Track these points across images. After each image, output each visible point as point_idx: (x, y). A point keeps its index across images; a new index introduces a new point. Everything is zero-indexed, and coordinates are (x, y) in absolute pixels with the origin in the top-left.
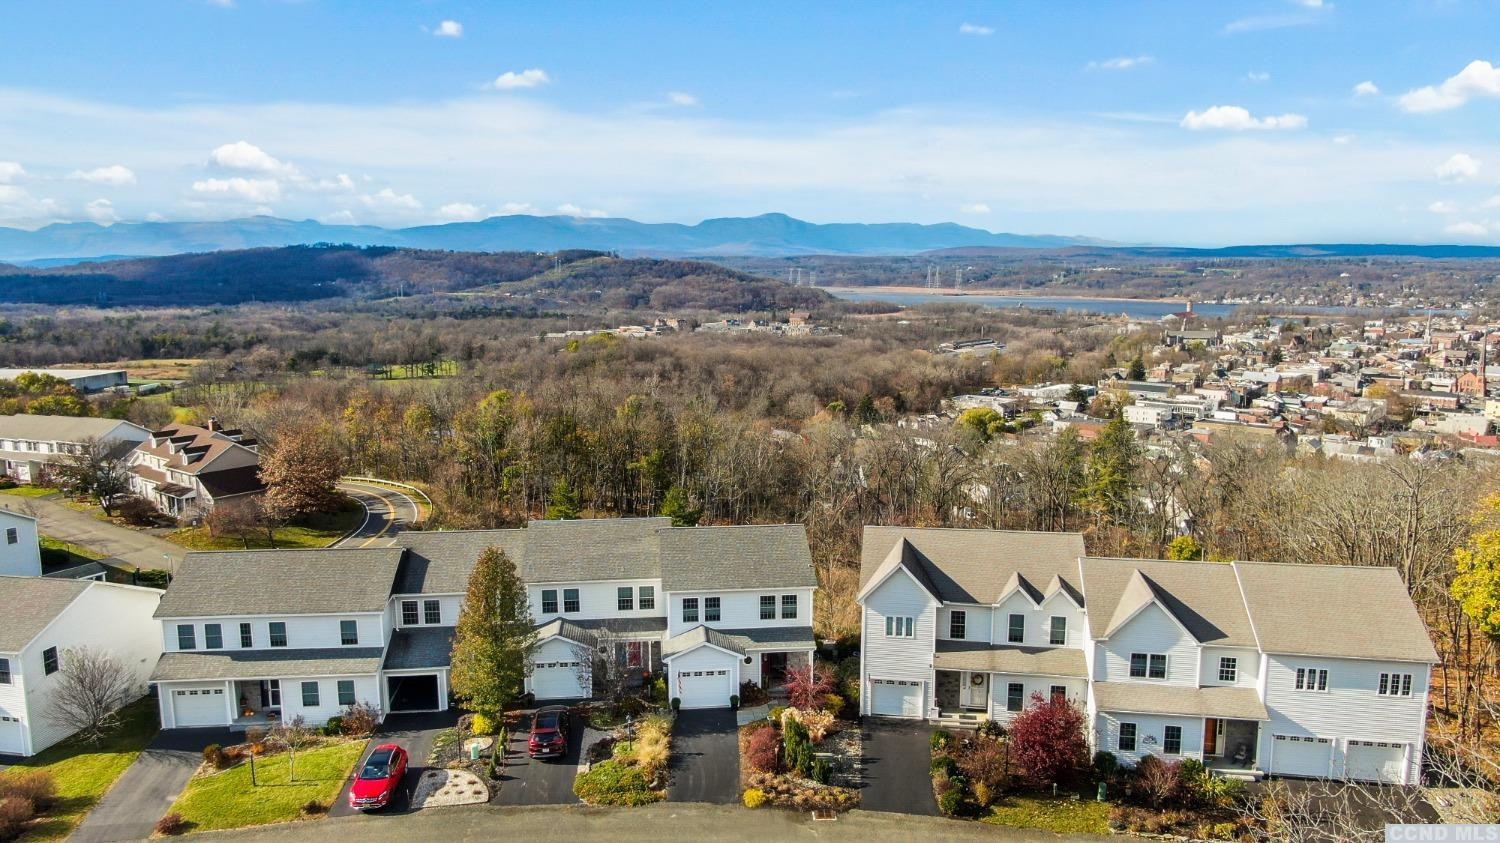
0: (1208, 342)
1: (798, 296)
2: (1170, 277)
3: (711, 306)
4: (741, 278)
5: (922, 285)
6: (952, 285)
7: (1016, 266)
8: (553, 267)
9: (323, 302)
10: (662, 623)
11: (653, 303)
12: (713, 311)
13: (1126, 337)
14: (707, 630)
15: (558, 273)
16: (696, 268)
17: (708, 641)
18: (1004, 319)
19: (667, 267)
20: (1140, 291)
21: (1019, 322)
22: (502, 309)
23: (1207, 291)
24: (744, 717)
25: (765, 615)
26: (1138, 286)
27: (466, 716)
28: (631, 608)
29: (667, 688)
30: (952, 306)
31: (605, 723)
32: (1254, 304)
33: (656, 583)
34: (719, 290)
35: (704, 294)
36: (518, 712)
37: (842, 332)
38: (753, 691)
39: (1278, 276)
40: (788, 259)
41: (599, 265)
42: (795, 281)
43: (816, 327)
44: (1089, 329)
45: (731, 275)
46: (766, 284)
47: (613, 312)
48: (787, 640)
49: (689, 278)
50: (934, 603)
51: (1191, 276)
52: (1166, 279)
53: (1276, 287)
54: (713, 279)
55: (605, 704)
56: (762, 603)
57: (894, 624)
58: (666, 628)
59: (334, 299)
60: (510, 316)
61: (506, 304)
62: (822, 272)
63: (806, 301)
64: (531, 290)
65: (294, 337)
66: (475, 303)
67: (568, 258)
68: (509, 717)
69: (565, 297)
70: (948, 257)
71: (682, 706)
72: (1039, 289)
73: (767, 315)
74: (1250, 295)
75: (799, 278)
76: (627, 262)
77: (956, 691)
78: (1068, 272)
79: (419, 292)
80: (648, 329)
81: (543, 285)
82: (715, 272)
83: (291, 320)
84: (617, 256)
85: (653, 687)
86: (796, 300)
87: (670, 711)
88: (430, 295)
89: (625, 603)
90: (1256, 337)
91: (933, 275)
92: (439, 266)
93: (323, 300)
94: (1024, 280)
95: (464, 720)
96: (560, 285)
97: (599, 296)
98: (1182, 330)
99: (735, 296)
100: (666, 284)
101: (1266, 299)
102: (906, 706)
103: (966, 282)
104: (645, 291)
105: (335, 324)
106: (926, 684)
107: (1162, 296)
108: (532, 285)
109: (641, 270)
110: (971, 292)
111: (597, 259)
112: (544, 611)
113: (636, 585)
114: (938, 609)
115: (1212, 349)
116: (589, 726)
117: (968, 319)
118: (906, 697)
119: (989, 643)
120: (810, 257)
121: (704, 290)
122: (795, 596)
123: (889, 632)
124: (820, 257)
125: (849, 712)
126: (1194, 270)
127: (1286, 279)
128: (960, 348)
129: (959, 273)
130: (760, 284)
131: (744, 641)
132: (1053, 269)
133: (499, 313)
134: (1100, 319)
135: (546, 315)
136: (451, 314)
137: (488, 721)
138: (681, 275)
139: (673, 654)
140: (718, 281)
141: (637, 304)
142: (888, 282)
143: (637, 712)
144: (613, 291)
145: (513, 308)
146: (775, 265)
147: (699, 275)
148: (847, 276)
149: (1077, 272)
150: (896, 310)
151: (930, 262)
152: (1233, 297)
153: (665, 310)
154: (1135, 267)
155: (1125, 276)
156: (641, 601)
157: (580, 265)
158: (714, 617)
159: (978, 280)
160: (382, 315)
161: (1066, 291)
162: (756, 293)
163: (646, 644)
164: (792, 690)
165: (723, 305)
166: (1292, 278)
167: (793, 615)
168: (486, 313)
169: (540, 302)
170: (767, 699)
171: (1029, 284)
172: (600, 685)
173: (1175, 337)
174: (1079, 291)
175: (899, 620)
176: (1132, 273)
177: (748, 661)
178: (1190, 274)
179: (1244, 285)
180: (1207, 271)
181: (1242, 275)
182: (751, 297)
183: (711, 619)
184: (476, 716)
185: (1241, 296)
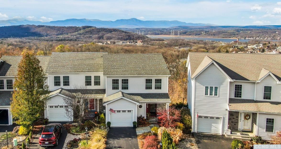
0: (244, 47)
1: (139, 37)
2: (232, 33)
3: (118, 39)
4: (126, 32)
5: (170, 35)
6: (177, 35)
7: (193, 30)
8: (81, 30)
9: (27, 38)
10: (103, 91)
11: (104, 38)
12: (119, 40)
13: (222, 46)
14: (123, 93)
15: (82, 31)
16: (115, 30)
17: (123, 96)
18: (190, 42)
19: (108, 30)
20: (224, 36)
21: (195, 43)
22: (69, 39)
23: (241, 36)
24: (140, 131)
25: (147, 88)
26: (224, 35)
27: (18, 127)
28: (91, 85)
29: (105, 118)
30: (177, 39)
31: (77, 132)
32: (254, 39)
33: (101, 74)
34: (120, 35)
35: (116, 36)
36: (41, 126)
37: (150, 45)
38: (143, 120)
39: (260, 33)
40: (137, 29)
41: (91, 29)
42: (138, 33)
43: (144, 44)
44: (212, 45)
45: (123, 32)
46: (131, 34)
47: (95, 40)
48: (158, 98)
49: (112, 33)
50: (229, 80)
51: (237, 33)
52: (231, 33)
53: (259, 35)
54: (119, 33)
55: (78, 124)
56: (146, 82)
57: (209, 90)
58: (105, 93)
59: (30, 37)
60: (70, 41)
61: (69, 38)
62: (145, 32)
63: (141, 38)
64: (75, 35)
65: (19, 44)
66: (62, 38)
67: (84, 28)
68: (36, 128)
69: (83, 37)
70: (175, 28)
71: (112, 125)
72: (199, 36)
73: (132, 41)
74: (253, 37)
75: (139, 33)
76: (98, 29)
77: (237, 122)
78: (206, 32)
79: (49, 36)
80: (103, 44)
81: (78, 34)
82: (119, 31)
83: (19, 41)
84: (96, 27)
85: (99, 118)
86: (139, 38)
87: (106, 128)
88: (52, 36)
89: (88, 83)
90: (256, 46)
91: (172, 32)
92: (54, 30)
93: (27, 37)
94: (195, 34)
95: (16, 128)
96: (82, 34)
97: (91, 37)
98: (237, 44)
99: (124, 37)
100: (107, 34)
101: (257, 38)
102: (213, 128)
103: (180, 34)
104: (102, 36)
105: (29, 42)
106: (224, 118)
107: (230, 37)
108: (76, 34)
109: (101, 31)
110: (182, 36)
111: (91, 28)
112: (55, 85)
113: (93, 75)
114: (230, 82)
115: (246, 49)
116: (69, 133)
117: (182, 42)
118: (213, 124)
119: (254, 100)
120: (142, 28)
121: (116, 35)
122: (161, 80)
123: (206, 94)
124: (144, 28)
125: (187, 130)
126: (238, 31)
127: (262, 33)
128: (180, 48)
129: (179, 32)
130: (130, 34)
131: (139, 98)
132: (202, 31)
133: (68, 40)
134: (215, 43)
135: (79, 41)
136: (56, 40)
137: (25, 129)
138: (111, 32)
139: (108, 102)
140: (120, 33)
141: (100, 38)
142: (161, 34)
143: (91, 127)
144: (95, 36)
145: (71, 39)
146: (133, 30)
147: (115, 32)
148: (151, 33)
149: (208, 32)
150: (164, 40)
151: (171, 29)
152: (248, 38)
153: (107, 40)
154: (223, 30)
155: (220, 33)
156: (95, 82)
157: (87, 29)
158: (125, 87)
159: (183, 33)
160: (40, 41)
161: (205, 36)
162: (129, 36)
163: (96, 100)
164: (161, 119)
165: (121, 39)
166: (263, 33)
167: (160, 88)
168: (64, 40)
169: (77, 38)
170: (149, 124)
171: (196, 35)
172: (76, 116)
173: (235, 46)
174: (209, 36)
175: (211, 88)
176: (222, 32)
177: (140, 107)
178: (237, 32)
179: (251, 35)
180: (241, 32)
181: (250, 33)
182: (128, 37)
183: (124, 89)
184: (21, 127)
185: (250, 37)
